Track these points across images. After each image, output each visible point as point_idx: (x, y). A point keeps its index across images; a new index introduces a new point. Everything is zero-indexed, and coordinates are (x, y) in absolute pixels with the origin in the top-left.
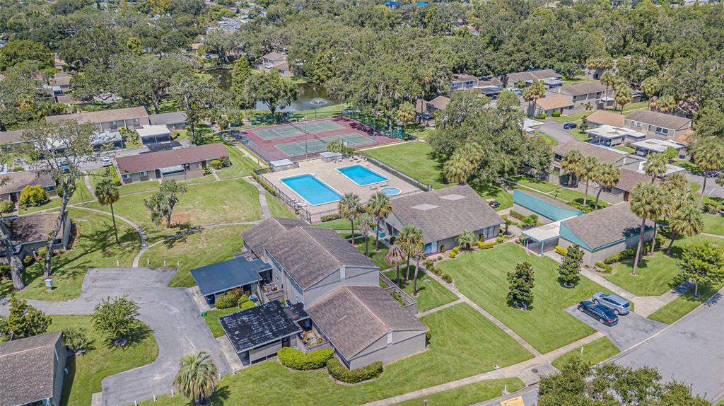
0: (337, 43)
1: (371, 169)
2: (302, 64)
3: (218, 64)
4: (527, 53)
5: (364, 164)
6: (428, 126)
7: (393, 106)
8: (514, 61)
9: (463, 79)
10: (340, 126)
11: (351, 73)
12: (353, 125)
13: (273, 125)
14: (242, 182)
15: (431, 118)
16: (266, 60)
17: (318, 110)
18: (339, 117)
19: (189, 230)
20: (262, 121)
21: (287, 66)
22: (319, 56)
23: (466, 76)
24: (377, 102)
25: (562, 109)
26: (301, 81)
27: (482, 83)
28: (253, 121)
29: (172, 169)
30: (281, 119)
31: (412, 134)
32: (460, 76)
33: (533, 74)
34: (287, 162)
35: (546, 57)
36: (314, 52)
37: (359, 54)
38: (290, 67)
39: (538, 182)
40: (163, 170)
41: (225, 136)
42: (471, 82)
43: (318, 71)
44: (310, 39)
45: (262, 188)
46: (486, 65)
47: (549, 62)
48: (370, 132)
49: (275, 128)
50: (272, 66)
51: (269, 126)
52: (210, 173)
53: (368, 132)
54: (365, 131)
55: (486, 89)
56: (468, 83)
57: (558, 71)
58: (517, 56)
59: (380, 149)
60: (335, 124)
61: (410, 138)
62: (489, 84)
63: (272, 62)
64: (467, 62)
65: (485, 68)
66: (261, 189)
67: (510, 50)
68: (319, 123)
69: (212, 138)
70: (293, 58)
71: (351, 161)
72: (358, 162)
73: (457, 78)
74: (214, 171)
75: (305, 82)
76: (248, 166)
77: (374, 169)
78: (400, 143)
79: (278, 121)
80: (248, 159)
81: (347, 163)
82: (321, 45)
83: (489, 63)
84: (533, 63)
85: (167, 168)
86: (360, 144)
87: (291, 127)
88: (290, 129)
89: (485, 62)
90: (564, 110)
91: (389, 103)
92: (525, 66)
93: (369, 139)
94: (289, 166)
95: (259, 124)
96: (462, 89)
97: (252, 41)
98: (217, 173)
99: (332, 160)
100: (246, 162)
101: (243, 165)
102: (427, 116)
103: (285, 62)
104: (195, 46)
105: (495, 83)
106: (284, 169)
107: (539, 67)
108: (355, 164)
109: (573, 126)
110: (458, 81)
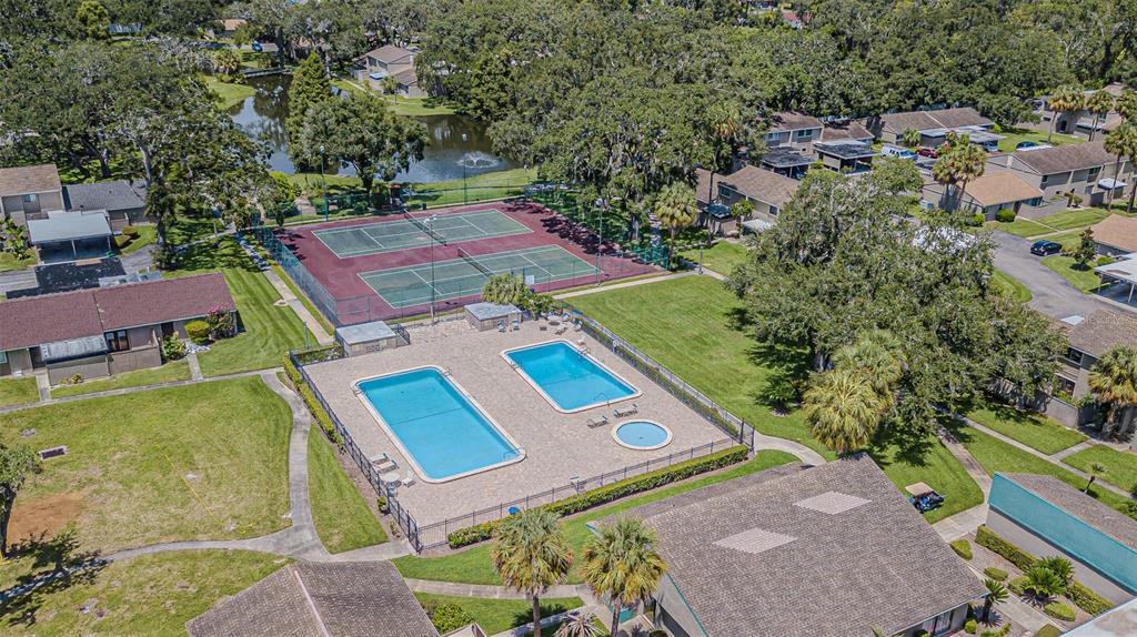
0: (522, 31)
1: (591, 357)
2: (445, 72)
3: (274, 64)
4: (920, 71)
5: (575, 339)
6: (720, 234)
7: (646, 191)
8: (894, 86)
9: (791, 125)
10: (518, 225)
11: (549, 106)
12: (551, 225)
13: (367, 216)
14: (257, 388)
15: (728, 218)
16: (372, 61)
17: (470, 182)
18: (518, 202)
19: (59, 569)
20: (342, 205)
21: (414, 76)
22: (483, 58)
23: (797, 117)
24: (608, 178)
25: (1017, 205)
26: (442, 109)
27: (830, 134)
28: (318, 206)
29: (75, 346)
30: (385, 202)
31: (685, 255)
32: (786, 116)
33: (934, 115)
34: (380, 330)
35: (959, 82)
36: (474, 49)
37: (569, 62)
38: (420, 78)
39: (1019, 418)
40: (50, 350)
41: (248, 242)
42: (809, 132)
43: (479, 91)
44: (465, 20)
45: (304, 410)
46: (842, 95)
47: (965, 92)
48: (590, 246)
49: (371, 223)
50: (384, 73)
51: (356, 218)
52: (178, 356)
53: (585, 243)
54: (577, 240)
55: (841, 148)
56: (801, 133)
57: (985, 114)
58: (899, 76)
59: (613, 294)
60: (509, 219)
61: (683, 265)
62: (846, 137)
63: (384, 65)
64: (802, 86)
65: (838, 101)
66: (301, 415)
67: (885, 62)
68: (470, 215)
69: (215, 247)
70: (429, 61)
71: (544, 329)
72: (559, 333)
73: (778, 120)
74: (192, 348)
75: (451, 112)
76: (283, 334)
77: (599, 355)
78: (661, 277)
79: (378, 207)
80: (287, 316)
81: (532, 335)
82: (488, 36)
83: (847, 91)
84: (932, 92)
85: (61, 345)
86: (564, 276)
87: (406, 222)
88: (403, 229)
89: (839, 89)
90: (1023, 206)
91: (638, 183)
92: (916, 99)
93: (588, 266)
94: (385, 343)
95: (333, 212)
96: (788, 145)
97: (345, 21)
98: (199, 357)
99: (495, 326)
100: (282, 324)
101: (270, 329)
102: (719, 210)
103: (411, 67)
104: (230, 25)
105: (857, 134)
106: (369, 351)
107: (944, 101)
108: (550, 338)
109: (1054, 249)
110: (782, 129)
